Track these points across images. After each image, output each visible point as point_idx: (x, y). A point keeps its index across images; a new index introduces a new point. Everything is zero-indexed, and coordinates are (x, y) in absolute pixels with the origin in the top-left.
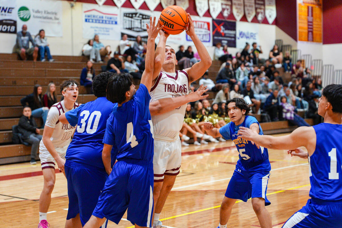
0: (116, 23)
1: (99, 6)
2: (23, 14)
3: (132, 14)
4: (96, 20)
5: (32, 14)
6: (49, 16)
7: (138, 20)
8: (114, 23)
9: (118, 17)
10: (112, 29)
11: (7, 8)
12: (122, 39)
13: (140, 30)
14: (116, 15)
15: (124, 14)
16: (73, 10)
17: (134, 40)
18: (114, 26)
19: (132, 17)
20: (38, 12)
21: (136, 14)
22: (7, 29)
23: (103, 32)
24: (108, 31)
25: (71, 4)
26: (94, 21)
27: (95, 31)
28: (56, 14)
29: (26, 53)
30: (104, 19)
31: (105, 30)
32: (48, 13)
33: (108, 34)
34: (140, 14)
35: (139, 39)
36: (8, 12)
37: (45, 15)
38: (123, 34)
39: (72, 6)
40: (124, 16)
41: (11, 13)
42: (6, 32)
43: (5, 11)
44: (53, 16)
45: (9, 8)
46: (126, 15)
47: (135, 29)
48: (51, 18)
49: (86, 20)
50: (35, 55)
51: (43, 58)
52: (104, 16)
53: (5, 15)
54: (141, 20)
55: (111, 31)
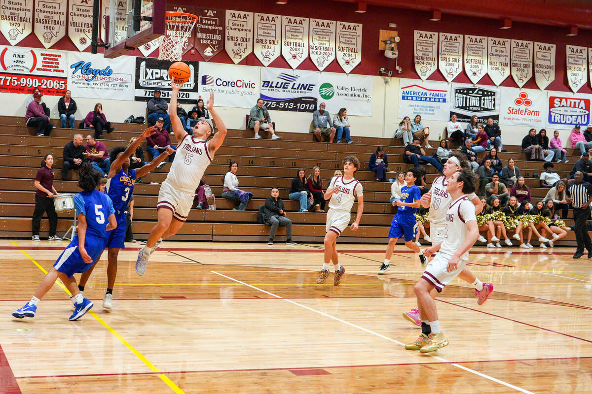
0: (444, 101)
1: (423, 81)
2: (325, 91)
3: (468, 90)
4: (416, 97)
5: (336, 91)
6: (357, 93)
7: (476, 97)
8: (441, 100)
9: (448, 94)
10: (438, 108)
11: (307, 85)
12: (451, 120)
13: (479, 109)
14: (446, 91)
15: (457, 90)
16: (387, 86)
17: (468, 122)
18: (441, 104)
19: (467, 94)
20: (343, 88)
21: (474, 90)
22: (306, 107)
23: (425, 112)
24: (433, 110)
25: (384, 79)
26: (414, 98)
27: (415, 109)
28: (365, 91)
29: (323, 133)
30: (428, 96)
31: (429, 109)
32: (355, 90)
33: (434, 114)
34: (480, 90)
35: (476, 120)
36: (308, 89)
37: (351, 93)
38: (452, 113)
39: (386, 82)
40: (456, 92)
41: (311, 90)
42: (305, 110)
43: (305, 89)
44: (361, 93)
45: (310, 85)
46: (458, 91)
47: (471, 108)
48: (359, 96)
49: (403, 98)
50: (332, 135)
51: (339, 140)
52: (428, 92)
53: (305, 93)
54: (480, 98)
55: (436, 110)
